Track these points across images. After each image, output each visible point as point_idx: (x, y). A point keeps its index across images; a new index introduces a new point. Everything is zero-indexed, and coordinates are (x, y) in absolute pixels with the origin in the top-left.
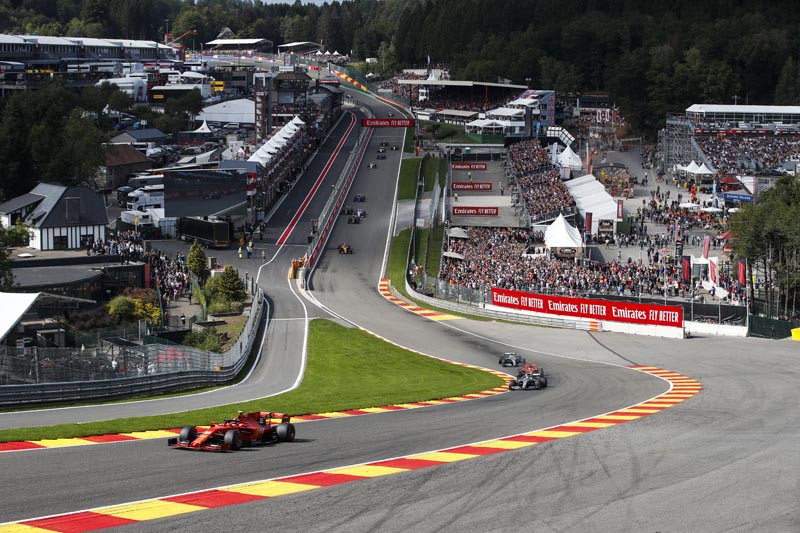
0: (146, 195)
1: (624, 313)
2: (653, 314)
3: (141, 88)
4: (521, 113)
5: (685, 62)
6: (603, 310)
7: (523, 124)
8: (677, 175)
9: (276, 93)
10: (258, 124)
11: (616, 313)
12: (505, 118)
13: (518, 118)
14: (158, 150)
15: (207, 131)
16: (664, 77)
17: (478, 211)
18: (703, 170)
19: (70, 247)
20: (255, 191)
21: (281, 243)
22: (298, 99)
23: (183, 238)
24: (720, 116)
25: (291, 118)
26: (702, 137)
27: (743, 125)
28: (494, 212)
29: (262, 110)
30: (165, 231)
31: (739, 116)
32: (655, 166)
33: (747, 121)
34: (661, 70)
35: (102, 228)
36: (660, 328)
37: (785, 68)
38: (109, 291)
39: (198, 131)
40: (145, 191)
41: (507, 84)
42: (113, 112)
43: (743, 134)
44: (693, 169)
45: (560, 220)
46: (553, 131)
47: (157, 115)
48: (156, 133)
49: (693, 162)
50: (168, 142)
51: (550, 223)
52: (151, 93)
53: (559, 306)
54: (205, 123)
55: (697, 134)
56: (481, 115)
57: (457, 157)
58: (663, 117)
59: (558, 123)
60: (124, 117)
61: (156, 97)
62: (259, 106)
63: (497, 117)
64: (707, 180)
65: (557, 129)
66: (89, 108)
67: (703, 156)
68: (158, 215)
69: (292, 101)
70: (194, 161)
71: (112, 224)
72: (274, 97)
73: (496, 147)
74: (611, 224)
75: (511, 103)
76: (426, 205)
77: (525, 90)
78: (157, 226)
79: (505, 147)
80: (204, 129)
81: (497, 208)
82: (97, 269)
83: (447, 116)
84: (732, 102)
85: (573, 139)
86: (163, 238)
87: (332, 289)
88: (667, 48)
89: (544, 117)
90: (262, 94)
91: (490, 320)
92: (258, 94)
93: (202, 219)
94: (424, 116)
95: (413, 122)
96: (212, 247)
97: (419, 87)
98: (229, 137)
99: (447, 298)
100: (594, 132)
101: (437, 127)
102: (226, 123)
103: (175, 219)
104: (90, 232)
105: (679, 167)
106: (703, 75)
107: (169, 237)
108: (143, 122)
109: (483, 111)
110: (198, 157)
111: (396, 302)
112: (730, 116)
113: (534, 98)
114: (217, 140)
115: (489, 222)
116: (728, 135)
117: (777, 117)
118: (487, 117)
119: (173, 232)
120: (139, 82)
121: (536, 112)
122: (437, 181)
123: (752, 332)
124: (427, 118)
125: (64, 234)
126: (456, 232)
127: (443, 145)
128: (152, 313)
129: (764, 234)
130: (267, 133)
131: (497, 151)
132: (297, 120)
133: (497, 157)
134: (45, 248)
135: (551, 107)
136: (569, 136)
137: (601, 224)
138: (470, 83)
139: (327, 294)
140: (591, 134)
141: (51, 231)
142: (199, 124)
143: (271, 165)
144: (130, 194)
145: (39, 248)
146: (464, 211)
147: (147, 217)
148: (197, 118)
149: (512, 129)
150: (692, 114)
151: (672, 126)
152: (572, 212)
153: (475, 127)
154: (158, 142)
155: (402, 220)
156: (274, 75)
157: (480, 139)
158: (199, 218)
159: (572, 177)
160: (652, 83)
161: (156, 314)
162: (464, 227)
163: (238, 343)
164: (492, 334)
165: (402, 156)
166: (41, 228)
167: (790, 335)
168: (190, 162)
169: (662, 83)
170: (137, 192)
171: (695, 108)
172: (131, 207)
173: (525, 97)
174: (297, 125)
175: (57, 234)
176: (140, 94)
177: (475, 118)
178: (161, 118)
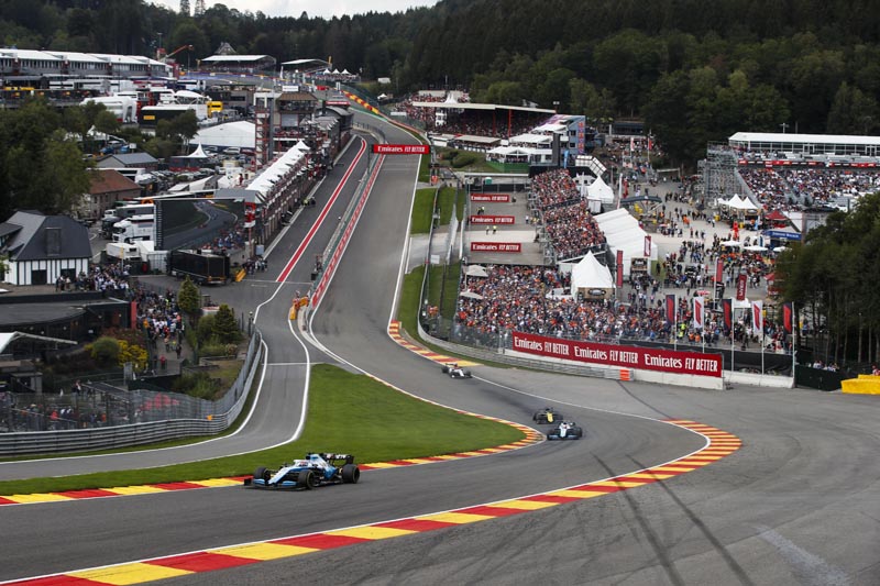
0: (135, 226)
1: (658, 361)
2: (690, 362)
3: (130, 108)
4: (547, 141)
5: (729, 86)
6: (634, 358)
7: (549, 152)
8: (719, 209)
9: (279, 116)
10: (259, 149)
11: (649, 361)
12: (530, 145)
13: (544, 146)
14: (148, 176)
15: (202, 155)
16: (705, 102)
17: (497, 248)
18: (747, 205)
19: (49, 282)
20: (253, 223)
21: (281, 279)
22: (302, 122)
23: (174, 273)
24: (766, 145)
25: (294, 143)
26: (746, 169)
27: (791, 156)
28: (517, 248)
29: (263, 134)
30: (154, 266)
31: (787, 146)
32: (694, 199)
33: (796, 152)
34: (701, 95)
35: (85, 262)
36: (696, 377)
37: (838, 93)
38: (91, 331)
39: (193, 155)
40: (134, 222)
41: (533, 108)
42: (99, 134)
43: (791, 166)
44: (736, 203)
45: (589, 257)
46: (582, 161)
47: (148, 138)
48: (146, 158)
49: (736, 196)
50: (160, 168)
51: (578, 261)
52: (140, 113)
53: (586, 353)
54: (200, 147)
55: (741, 165)
56: (504, 142)
57: (478, 188)
58: (704, 146)
59: (588, 151)
60: (112, 139)
61: (146, 118)
62: (260, 129)
63: (521, 144)
64: (752, 217)
65: (587, 157)
66: (74, 129)
67: (748, 189)
68: (147, 248)
69: (296, 125)
70: (187, 189)
71: (97, 257)
72: (276, 120)
73: (520, 178)
74: (645, 263)
75: (537, 128)
76: (440, 239)
77: (552, 114)
78: (145, 260)
79: (530, 177)
80: (199, 154)
81: (519, 244)
82: (79, 308)
83: (466, 142)
84: (779, 130)
85: (604, 169)
86: (152, 273)
87: (337, 332)
88: (708, 69)
89: (573, 145)
90: (263, 116)
91: (512, 366)
92: (259, 116)
93: (195, 253)
94: (441, 141)
95: (428, 149)
96: (206, 284)
97: (436, 110)
98: (226, 163)
99: (462, 342)
100: (628, 161)
101: (456, 154)
102: (225, 148)
103: (165, 252)
104: (72, 266)
105: (721, 201)
106: (748, 101)
107: (158, 272)
108: (133, 146)
109: (507, 138)
110: (192, 184)
111: (408, 347)
112: (777, 145)
113: (562, 123)
114: (212, 166)
115: (510, 260)
116: (775, 166)
117: (829, 147)
118: (510, 144)
119: (163, 266)
120: (128, 102)
121: (564, 139)
122: (454, 214)
123: (798, 383)
124: (445, 145)
125: (43, 268)
126: (475, 270)
127: (461, 174)
128: (138, 355)
129: (813, 276)
130: (268, 159)
131: (521, 182)
132: (301, 145)
133: (520, 188)
134: (22, 282)
135: (581, 134)
136: (601, 165)
137: (633, 263)
138: (492, 107)
139: (332, 336)
140: (624, 164)
141: (28, 264)
142: (193, 148)
143: (271, 194)
144: (116, 225)
145: (15, 283)
146: (483, 247)
147: (135, 250)
148: (192, 142)
149: (537, 158)
150: (736, 142)
151: (713, 155)
152: (603, 249)
153: (497, 155)
154: (148, 167)
155: (415, 256)
156: (277, 95)
157: (502, 168)
158: (191, 251)
159: (602, 211)
160: (692, 108)
161: (144, 357)
162: (483, 265)
163: (233, 390)
164: (511, 382)
165: (417, 185)
166: (18, 261)
167: (840, 387)
168: (183, 190)
169: (703, 109)
170: (123, 223)
171: (739, 137)
172: (117, 239)
173: (553, 122)
174: (301, 150)
175: (35, 268)
176: (129, 114)
177: (497, 144)
178: (152, 141)
